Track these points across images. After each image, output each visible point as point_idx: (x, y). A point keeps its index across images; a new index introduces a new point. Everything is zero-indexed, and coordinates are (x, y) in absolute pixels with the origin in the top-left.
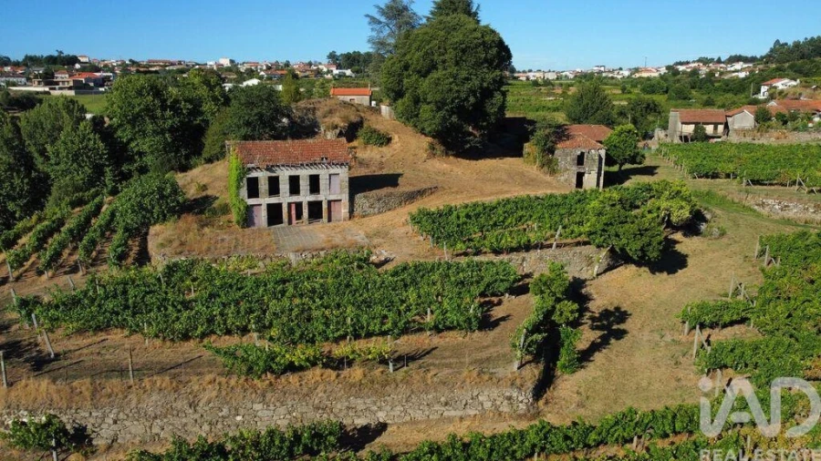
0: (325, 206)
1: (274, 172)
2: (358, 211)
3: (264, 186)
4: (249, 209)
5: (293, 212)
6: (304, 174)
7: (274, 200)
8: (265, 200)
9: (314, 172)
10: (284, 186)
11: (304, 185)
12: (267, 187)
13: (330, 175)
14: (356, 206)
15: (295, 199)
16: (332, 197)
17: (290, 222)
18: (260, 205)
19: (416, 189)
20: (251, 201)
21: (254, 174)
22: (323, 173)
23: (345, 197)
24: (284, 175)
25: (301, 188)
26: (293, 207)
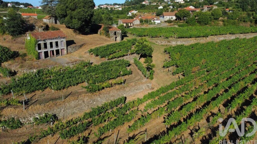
0: (60, 51)
1: (45, 41)
2: (69, 51)
3: (42, 46)
4: (39, 53)
5: (52, 53)
6: (54, 41)
7: (46, 50)
8: (43, 50)
9: (56, 41)
10: (48, 46)
11: (54, 45)
12: (44, 46)
13: (61, 41)
14: (68, 50)
15: (52, 49)
16: (62, 48)
17: (51, 57)
18: (42, 52)
19: (82, 44)
20: (39, 51)
21: (39, 42)
22: (59, 41)
23: (65, 48)
24: (48, 42)
25: (53, 46)
26: (51, 52)
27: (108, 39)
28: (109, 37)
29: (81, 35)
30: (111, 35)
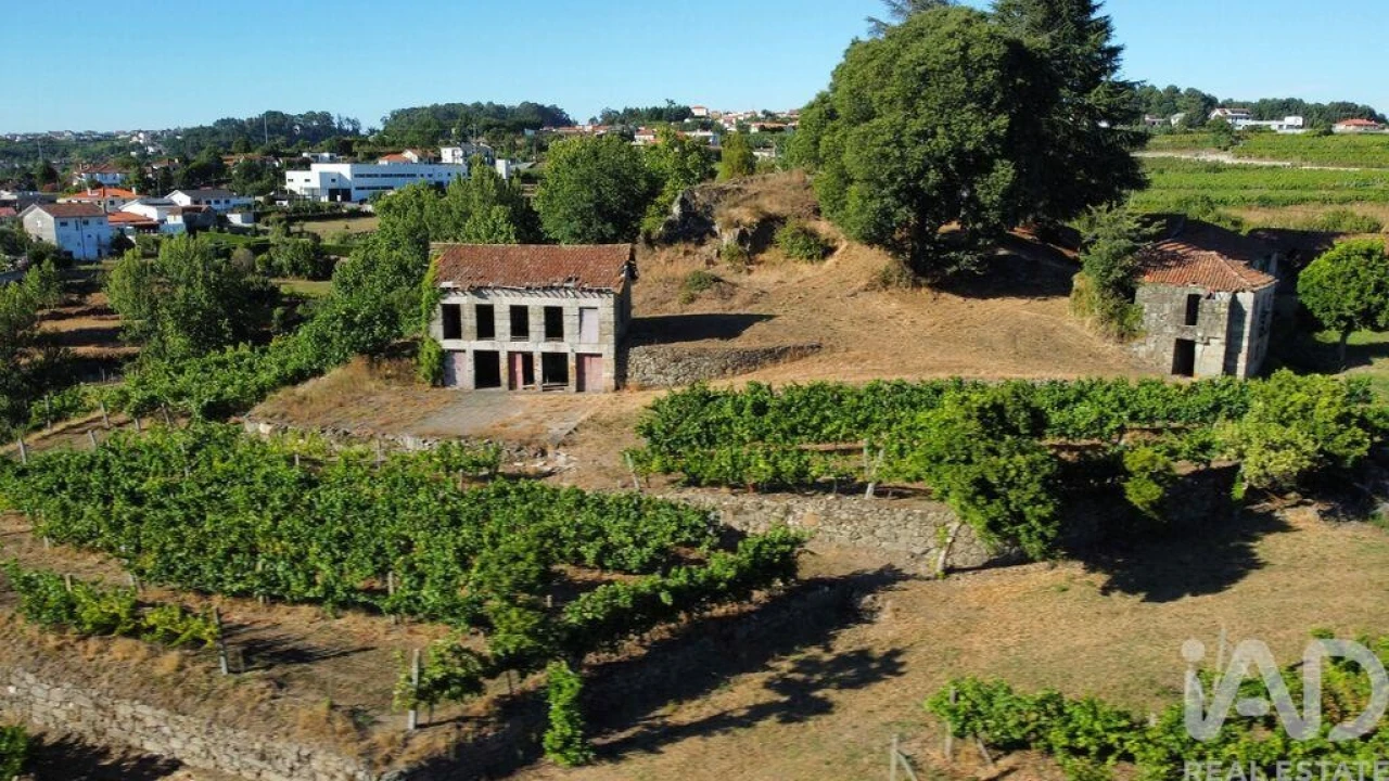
0: (572, 363)
1: (484, 297)
2: (634, 378)
3: (469, 321)
4: (445, 357)
5: (519, 368)
6: (536, 303)
7: (485, 345)
8: (470, 344)
9: (552, 301)
10: (503, 324)
11: (536, 323)
12: (474, 322)
13: (581, 309)
14: (631, 369)
15: (520, 346)
16: (583, 349)
17: (512, 385)
18: (464, 351)
20: (449, 344)
21: (452, 300)
22: (568, 304)
23: (608, 350)
24: (502, 303)
25: (531, 328)
26: (519, 360)
27: (1111, 347)
28: (1126, 334)
29: (924, 290)
30: (1151, 319)
